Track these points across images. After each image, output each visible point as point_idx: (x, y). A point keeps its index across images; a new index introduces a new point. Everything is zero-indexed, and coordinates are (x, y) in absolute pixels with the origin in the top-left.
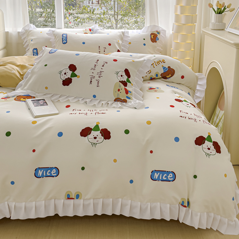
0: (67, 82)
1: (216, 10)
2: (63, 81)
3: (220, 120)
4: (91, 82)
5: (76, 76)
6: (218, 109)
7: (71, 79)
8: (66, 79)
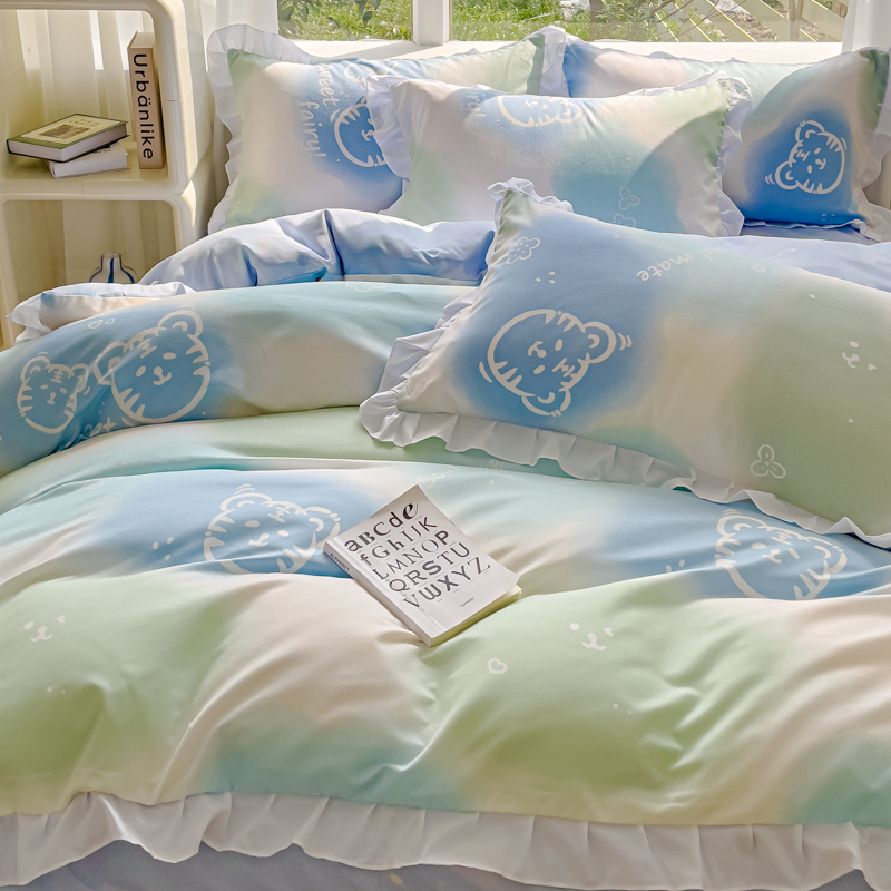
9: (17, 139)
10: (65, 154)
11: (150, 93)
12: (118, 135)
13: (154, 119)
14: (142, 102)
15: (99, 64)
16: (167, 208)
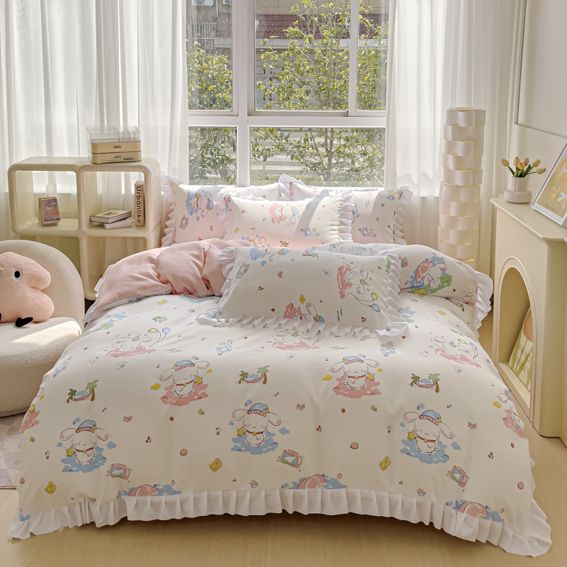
1: (514, 170)
3: (527, 358)
6: (523, 338)
9: (94, 216)
10: (110, 221)
11: (141, 200)
12: (129, 215)
13: (142, 209)
14: (138, 203)
15: (123, 192)
16: (145, 240)
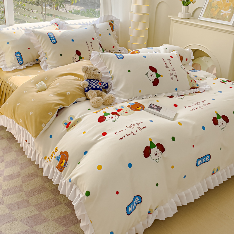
0: (156, 83)
2: (153, 83)
4: (172, 78)
5: (160, 76)
7: (158, 79)
8: (154, 80)
